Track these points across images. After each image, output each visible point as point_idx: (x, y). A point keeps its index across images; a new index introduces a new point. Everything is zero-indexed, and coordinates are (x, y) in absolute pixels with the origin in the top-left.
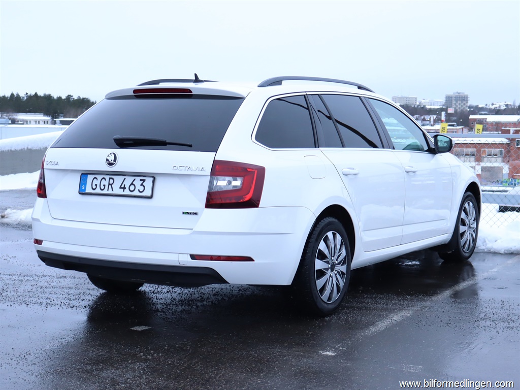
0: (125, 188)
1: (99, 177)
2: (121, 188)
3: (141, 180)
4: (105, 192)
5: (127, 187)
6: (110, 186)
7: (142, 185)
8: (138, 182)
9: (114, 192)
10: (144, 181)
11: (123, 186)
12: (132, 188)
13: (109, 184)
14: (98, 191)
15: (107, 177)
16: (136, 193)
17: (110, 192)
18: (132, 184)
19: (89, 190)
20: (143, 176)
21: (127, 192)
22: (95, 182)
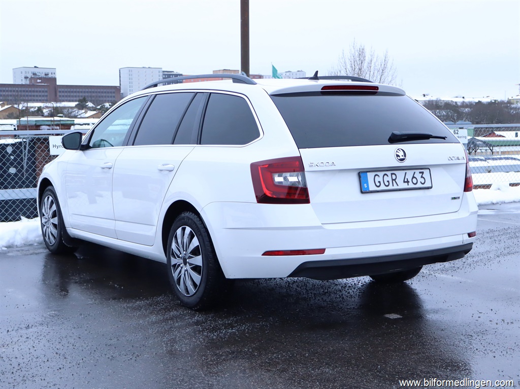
0: (409, 182)
1: (381, 174)
2: (404, 182)
3: (420, 173)
4: (391, 187)
5: (410, 180)
6: (394, 181)
7: (422, 177)
8: (418, 175)
9: (400, 187)
10: (423, 173)
11: (406, 180)
12: (415, 181)
13: (393, 180)
14: (383, 187)
15: (389, 173)
16: (419, 185)
17: (395, 187)
18: (413, 177)
19: (372, 187)
20: (421, 168)
21: (411, 185)
22: (377, 179)
